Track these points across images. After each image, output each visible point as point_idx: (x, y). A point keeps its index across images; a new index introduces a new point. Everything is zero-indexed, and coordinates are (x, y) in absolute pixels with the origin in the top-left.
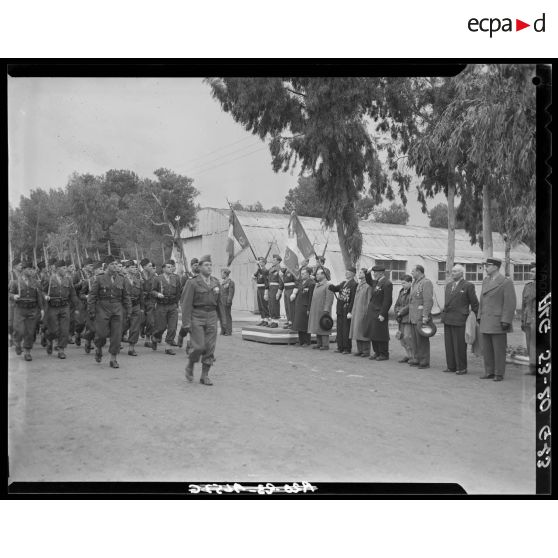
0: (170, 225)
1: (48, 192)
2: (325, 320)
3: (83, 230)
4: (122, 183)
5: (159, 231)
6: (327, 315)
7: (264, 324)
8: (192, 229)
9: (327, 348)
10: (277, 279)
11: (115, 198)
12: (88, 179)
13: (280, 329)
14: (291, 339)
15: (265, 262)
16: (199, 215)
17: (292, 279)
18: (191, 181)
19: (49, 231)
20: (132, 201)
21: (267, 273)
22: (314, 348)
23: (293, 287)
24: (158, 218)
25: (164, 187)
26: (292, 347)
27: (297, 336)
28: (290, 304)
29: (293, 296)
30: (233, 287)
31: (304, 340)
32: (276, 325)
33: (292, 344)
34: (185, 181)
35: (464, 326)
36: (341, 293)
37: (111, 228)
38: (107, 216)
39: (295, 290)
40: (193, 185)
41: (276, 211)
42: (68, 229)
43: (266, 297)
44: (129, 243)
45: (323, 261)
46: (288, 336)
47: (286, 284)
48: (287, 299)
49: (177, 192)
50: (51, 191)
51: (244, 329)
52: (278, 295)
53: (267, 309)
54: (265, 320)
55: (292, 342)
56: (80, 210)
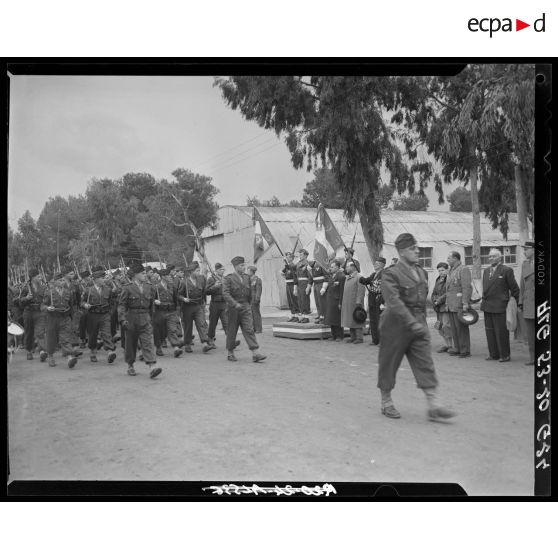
0: (192, 225)
1: (67, 200)
2: (358, 312)
3: (104, 235)
4: (140, 186)
5: (180, 231)
6: (360, 308)
7: (294, 319)
8: (213, 228)
9: (361, 341)
10: (306, 273)
11: (134, 201)
12: (106, 184)
13: (311, 324)
14: (323, 333)
16: (220, 213)
17: (321, 273)
18: (208, 179)
19: (70, 238)
20: (152, 203)
21: (294, 268)
22: (348, 342)
23: (323, 281)
24: (179, 218)
25: (184, 188)
26: (325, 342)
27: (330, 330)
28: (320, 299)
29: (323, 290)
30: (260, 285)
31: (337, 334)
32: (307, 321)
33: (324, 339)
34: (204, 179)
35: (505, 313)
36: (371, 285)
37: (132, 231)
38: (128, 221)
39: (325, 284)
40: (212, 183)
41: (294, 205)
42: (90, 234)
43: (295, 292)
44: (151, 246)
45: (352, 253)
46: (320, 331)
47: (315, 279)
48: (317, 293)
49: (197, 191)
50: (70, 198)
51: (275, 326)
52: (307, 290)
53: (296, 304)
54: (296, 315)
55: (325, 337)
56: (100, 214)
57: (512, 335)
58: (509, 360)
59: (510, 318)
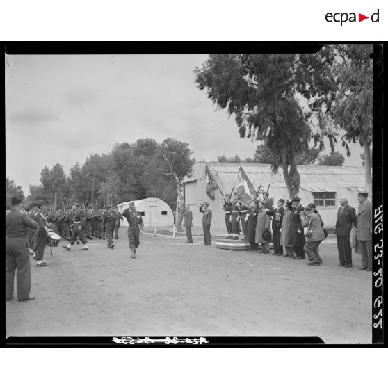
0: (175, 175)
1: (101, 156)
2: (266, 233)
3: (122, 180)
5: (169, 178)
6: (267, 231)
8: (189, 177)
9: (268, 252)
10: (237, 208)
11: (142, 157)
12: (125, 146)
13: (239, 240)
14: (246, 247)
15: (230, 197)
16: (194, 167)
17: (245, 208)
18: (187, 145)
19: (102, 181)
21: (230, 204)
22: (260, 252)
23: (246, 213)
24: (167, 170)
25: (171, 150)
26: (245, 252)
27: (249, 245)
28: (245, 224)
29: (246, 219)
30: (211, 214)
31: (254, 247)
32: (237, 238)
33: (246, 250)
34: (184, 145)
35: (349, 236)
36: (274, 216)
37: (140, 177)
38: (138, 170)
39: (248, 215)
41: (248, 161)
42: (113, 180)
43: (230, 220)
44: (152, 187)
45: (267, 195)
46: (244, 245)
47: (242, 211)
48: (243, 221)
49: (179, 152)
50: (103, 155)
51: (217, 241)
52: (237, 219)
53: (232, 227)
54: (231, 235)
55: (246, 249)
56: (120, 166)
57: (353, 250)
58: (351, 266)
59: (351, 240)
